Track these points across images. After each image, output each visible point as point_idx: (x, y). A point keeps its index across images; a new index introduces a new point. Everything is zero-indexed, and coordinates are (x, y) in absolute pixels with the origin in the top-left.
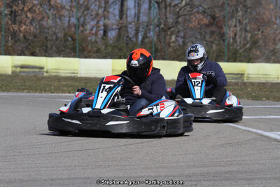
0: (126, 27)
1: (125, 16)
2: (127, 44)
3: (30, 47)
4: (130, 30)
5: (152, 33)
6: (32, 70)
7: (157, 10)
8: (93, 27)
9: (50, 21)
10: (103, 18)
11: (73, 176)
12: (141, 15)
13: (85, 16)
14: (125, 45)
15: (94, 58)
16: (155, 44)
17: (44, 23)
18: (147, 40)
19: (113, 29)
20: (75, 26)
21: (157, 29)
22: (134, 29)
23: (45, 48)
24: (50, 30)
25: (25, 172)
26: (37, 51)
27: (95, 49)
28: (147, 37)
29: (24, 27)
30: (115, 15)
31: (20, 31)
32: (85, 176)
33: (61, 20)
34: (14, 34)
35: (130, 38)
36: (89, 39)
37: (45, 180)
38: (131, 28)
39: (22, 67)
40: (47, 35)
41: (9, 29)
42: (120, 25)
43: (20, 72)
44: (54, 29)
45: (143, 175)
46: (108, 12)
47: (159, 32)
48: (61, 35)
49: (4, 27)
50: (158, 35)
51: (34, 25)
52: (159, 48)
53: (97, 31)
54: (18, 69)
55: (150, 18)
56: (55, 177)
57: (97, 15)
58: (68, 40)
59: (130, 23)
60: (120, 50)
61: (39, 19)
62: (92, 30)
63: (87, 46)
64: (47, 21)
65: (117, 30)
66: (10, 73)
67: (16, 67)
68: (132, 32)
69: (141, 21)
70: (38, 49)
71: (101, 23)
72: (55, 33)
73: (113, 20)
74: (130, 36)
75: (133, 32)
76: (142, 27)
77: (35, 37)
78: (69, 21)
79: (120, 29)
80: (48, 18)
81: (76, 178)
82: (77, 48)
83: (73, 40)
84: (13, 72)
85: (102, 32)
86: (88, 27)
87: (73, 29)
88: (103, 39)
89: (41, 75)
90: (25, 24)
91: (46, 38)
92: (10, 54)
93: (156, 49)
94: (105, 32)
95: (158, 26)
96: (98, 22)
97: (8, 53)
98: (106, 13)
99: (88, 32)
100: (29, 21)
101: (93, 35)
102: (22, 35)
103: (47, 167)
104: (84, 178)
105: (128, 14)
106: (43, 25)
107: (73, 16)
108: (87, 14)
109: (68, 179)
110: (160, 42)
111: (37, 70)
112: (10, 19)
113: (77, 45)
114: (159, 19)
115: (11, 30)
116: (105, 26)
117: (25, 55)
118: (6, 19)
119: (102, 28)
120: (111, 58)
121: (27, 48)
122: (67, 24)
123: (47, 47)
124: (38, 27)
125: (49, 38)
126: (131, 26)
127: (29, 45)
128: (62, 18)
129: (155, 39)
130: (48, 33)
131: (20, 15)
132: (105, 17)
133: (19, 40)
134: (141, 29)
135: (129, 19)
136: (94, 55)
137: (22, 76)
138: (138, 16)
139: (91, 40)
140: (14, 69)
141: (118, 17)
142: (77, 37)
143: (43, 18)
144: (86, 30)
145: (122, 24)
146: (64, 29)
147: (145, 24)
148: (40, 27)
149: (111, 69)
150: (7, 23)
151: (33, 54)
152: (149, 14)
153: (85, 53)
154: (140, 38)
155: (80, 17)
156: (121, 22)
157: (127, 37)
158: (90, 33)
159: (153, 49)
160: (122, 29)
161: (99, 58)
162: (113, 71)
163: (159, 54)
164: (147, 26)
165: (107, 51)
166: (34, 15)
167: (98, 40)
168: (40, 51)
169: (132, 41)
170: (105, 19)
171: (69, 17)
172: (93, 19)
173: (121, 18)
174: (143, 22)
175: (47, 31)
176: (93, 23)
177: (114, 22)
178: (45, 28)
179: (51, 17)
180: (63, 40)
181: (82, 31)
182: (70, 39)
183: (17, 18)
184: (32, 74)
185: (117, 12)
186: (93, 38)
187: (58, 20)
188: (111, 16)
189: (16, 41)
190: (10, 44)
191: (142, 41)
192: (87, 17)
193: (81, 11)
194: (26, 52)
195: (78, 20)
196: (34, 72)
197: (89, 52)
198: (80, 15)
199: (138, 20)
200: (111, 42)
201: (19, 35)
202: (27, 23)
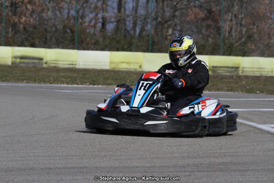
0: (124, 20)
1: (123, 9)
2: (125, 36)
3: (29, 38)
4: (128, 23)
5: (149, 26)
6: (31, 61)
7: (155, 4)
8: (92, 20)
9: (49, 13)
10: (102, 11)
11: (69, 166)
12: (139, 8)
13: (84, 9)
14: (122, 37)
15: (92, 50)
16: (152, 37)
17: (44, 15)
18: (144, 33)
19: (111, 22)
20: (74, 18)
21: (155, 22)
22: (132, 22)
23: (44, 39)
24: (49, 21)
25: (23, 160)
26: (37, 43)
27: (93, 41)
28: (145, 30)
29: (24, 18)
30: (113, 9)
31: (20, 22)
32: (82, 165)
33: (60, 12)
34: (14, 26)
35: (128, 31)
36: (88, 31)
37: (42, 169)
38: (129, 21)
39: (22, 58)
40: (46, 27)
41: (9, 20)
42: (118, 18)
43: (20, 63)
44: (53, 21)
45: (138, 165)
46: (107, 5)
47: (157, 25)
48: (60, 27)
49: (4, 18)
50: (156, 29)
51: (34, 16)
52: (156, 41)
53: (96, 23)
54: (18, 60)
55: (148, 11)
56: (52, 166)
57: (96, 7)
58: (67, 33)
59: (128, 16)
60: (118, 42)
61: (39, 11)
62: (90, 22)
63: (86, 38)
64: (47, 13)
65: (115, 23)
66: (10, 63)
67: (16, 57)
68: (129, 25)
69: (138, 14)
70: (37, 40)
71: (100, 16)
72: (54, 25)
73: (111, 13)
74: (128, 29)
75: (131, 25)
76: (140, 20)
77: (35, 28)
78: (69, 13)
79: (118, 22)
80: (48, 10)
81: (72, 168)
82: (76, 40)
83: (72, 32)
84: (13, 63)
85: (100, 25)
86: (87, 19)
87: (72, 21)
88: (101, 31)
89: (40, 66)
90: (25, 16)
91: (46, 30)
92: (10, 45)
93: (153, 42)
94: (104, 25)
95: (155, 19)
96: (96, 15)
97: (7, 44)
98: (104, 6)
99: (87, 24)
100: (29, 12)
101: (92, 27)
102: (22, 26)
103: (44, 157)
104: (81, 168)
105: (127, 7)
106: (42, 17)
107: (72, 9)
108: (86, 6)
109: (65, 168)
110: (157, 35)
111: (37, 61)
112: (11, 11)
113: (76, 37)
114: (157, 12)
115: (12, 21)
116: (103, 18)
117: (25, 46)
118: (7, 10)
119: (101, 20)
120: (109, 50)
121: (27, 39)
122: (66, 16)
123: (46, 38)
124: (37, 19)
125: (48, 30)
126: (129, 19)
127: (29, 36)
128: (62, 10)
129: (152, 32)
130: (47, 25)
131: (20, 7)
132: (104, 10)
133: (19, 31)
134: (139, 22)
135: (127, 12)
136: (93, 47)
137: (22, 67)
138: (136, 9)
139: (89, 32)
140: (14, 60)
141: (116, 11)
142: (76, 29)
143: (43, 10)
144: (85, 23)
145: (121, 17)
146: (63, 21)
147: (143, 18)
148: (40, 19)
149: (109, 62)
150: (8, 14)
151: (33, 45)
152: (146, 8)
153: (84, 45)
154: (138, 30)
155: (80, 9)
156: (119, 15)
157: (126, 29)
158: (89, 25)
159: (150, 42)
160: (120, 21)
161: (97, 50)
162: (111, 63)
163: (156, 47)
164: (145, 20)
165: (105, 44)
166: (34, 8)
167: (96, 32)
168: (39, 42)
169: (130, 34)
170: (103, 12)
171: (69, 10)
172: (91, 12)
173: (119, 10)
174: (141, 15)
175: (46, 22)
176: (91, 16)
177: (113, 14)
178: (45, 20)
179: (50, 10)
180: (62, 32)
181: (81, 24)
182: (69, 31)
183: (18, 9)
184: (31, 65)
185: (115, 5)
186: (92, 31)
187: (58, 12)
188: (110, 9)
189: (16, 33)
190: (10, 35)
191: (140, 34)
192: (86, 10)
193: (81, 4)
194: (26, 44)
195: (77, 12)
196: (33, 63)
197: (88, 44)
198: (79, 7)
199: (136, 13)
200: (109, 34)
201: (19, 27)
202: (27, 15)
